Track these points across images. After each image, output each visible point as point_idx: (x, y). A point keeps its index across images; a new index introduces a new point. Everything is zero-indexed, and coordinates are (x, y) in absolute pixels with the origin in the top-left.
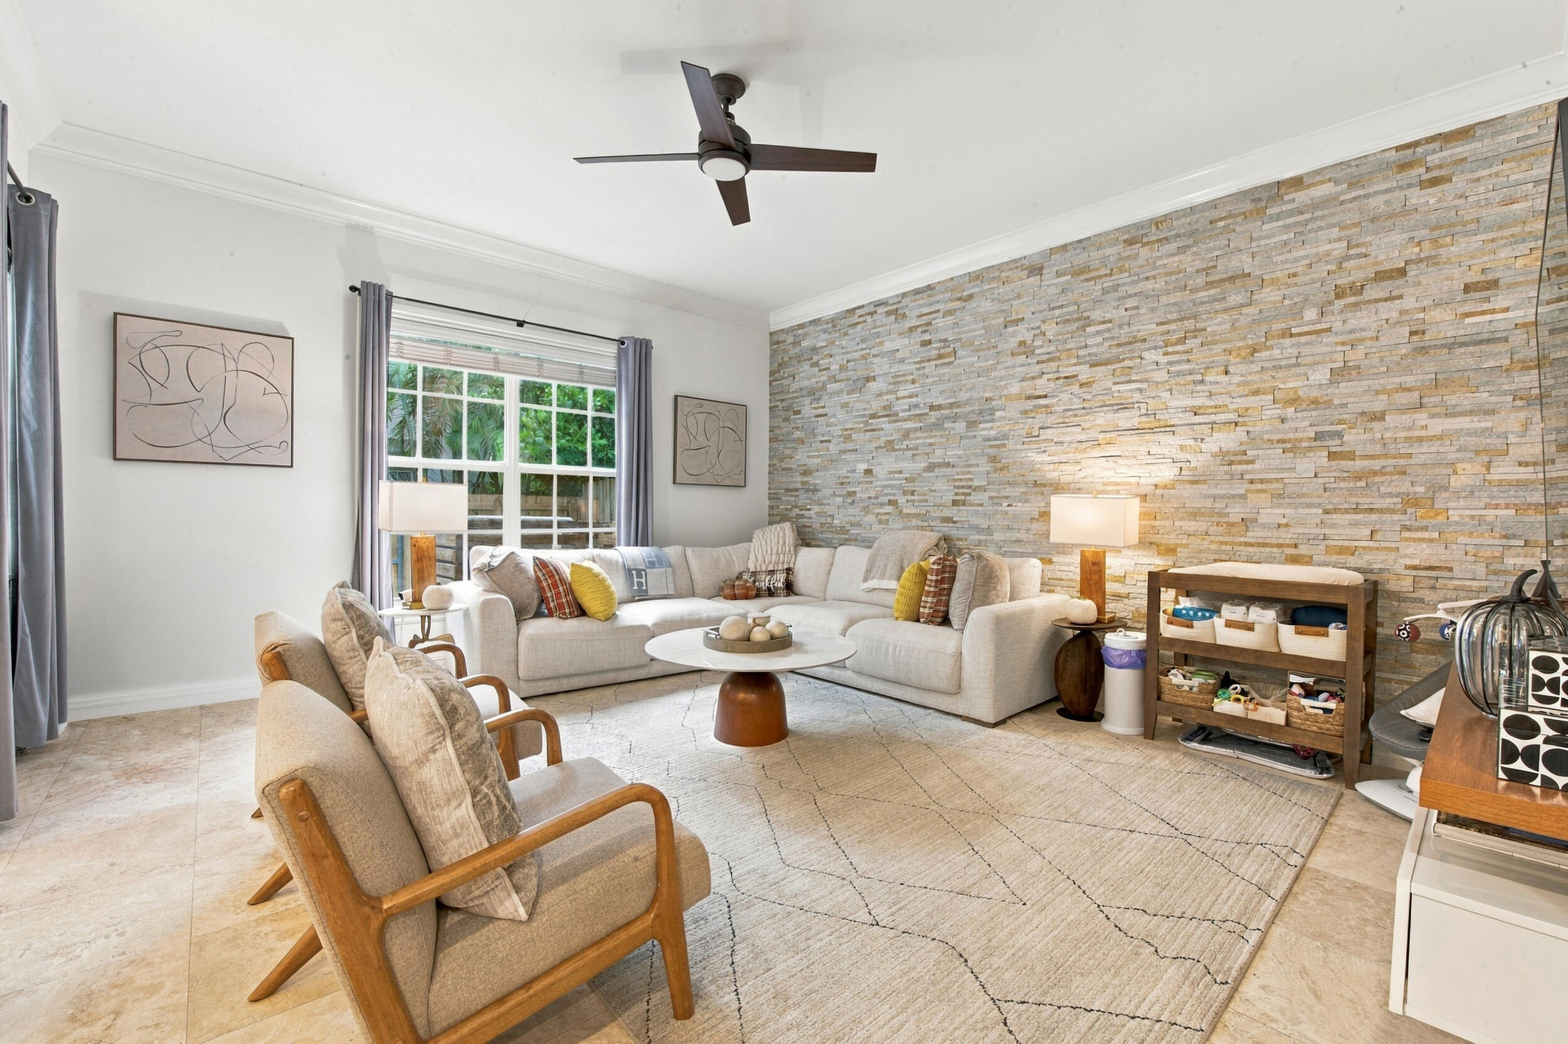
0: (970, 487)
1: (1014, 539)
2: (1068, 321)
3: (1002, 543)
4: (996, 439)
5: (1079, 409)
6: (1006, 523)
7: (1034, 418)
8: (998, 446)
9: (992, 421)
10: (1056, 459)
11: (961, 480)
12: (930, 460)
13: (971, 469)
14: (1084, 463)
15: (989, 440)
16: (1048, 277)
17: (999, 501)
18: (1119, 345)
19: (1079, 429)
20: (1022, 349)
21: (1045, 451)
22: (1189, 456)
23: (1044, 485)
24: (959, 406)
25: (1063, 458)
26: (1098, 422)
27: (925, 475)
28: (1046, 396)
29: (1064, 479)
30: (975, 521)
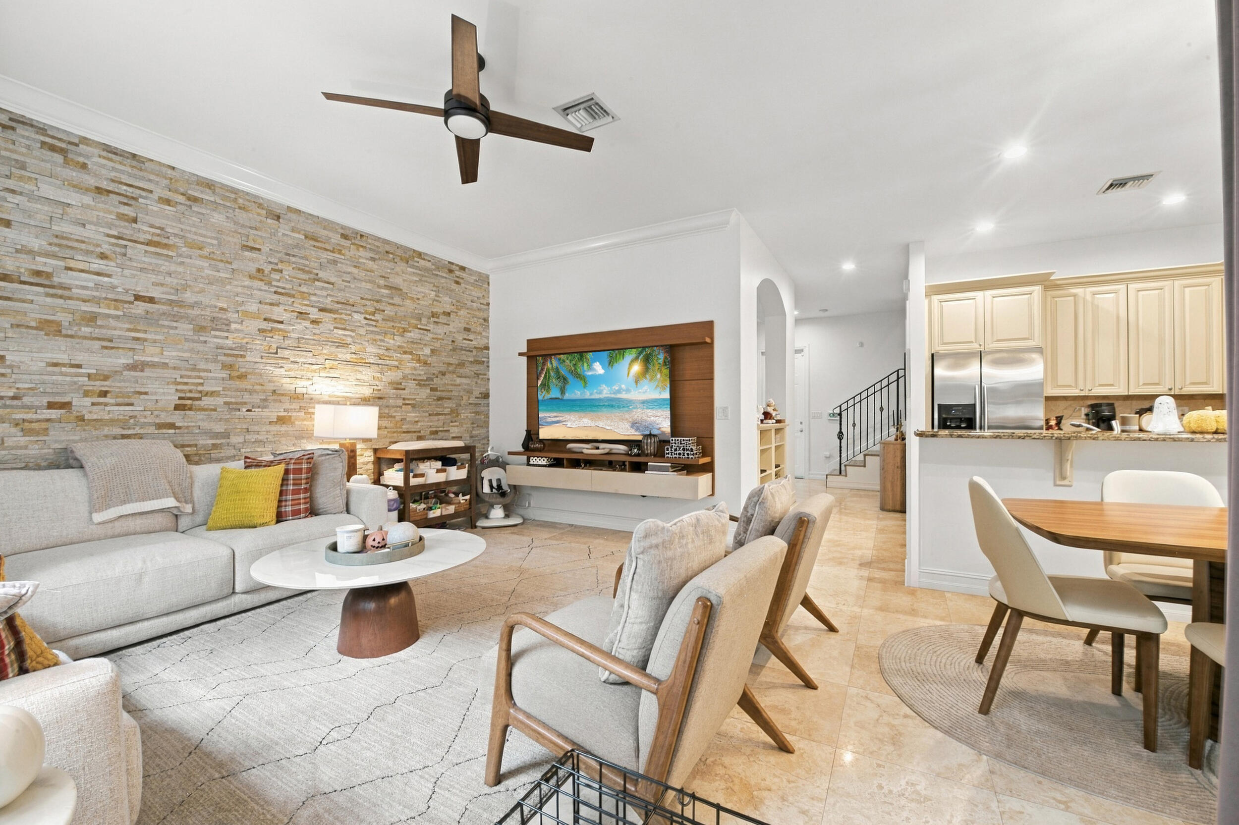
0: (200, 392)
1: (253, 440)
2: (303, 270)
3: (241, 445)
4: (231, 349)
5: (311, 339)
6: (245, 426)
7: (272, 337)
8: (236, 356)
9: (228, 331)
10: (292, 374)
11: (186, 384)
12: (136, 358)
13: (202, 374)
14: (315, 379)
15: (222, 348)
16: (284, 228)
17: (238, 407)
18: (338, 303)
19: (311, 354)
20: (259, 275)
21: (282, 367)
22: (377, 383)
23: (283, 395)
24: (181, 306)
25: (298, 374)
26: (325, 351)
27: (125, 373)
28: (282, 322)
29: (299, 390)
30: (205, 425)
